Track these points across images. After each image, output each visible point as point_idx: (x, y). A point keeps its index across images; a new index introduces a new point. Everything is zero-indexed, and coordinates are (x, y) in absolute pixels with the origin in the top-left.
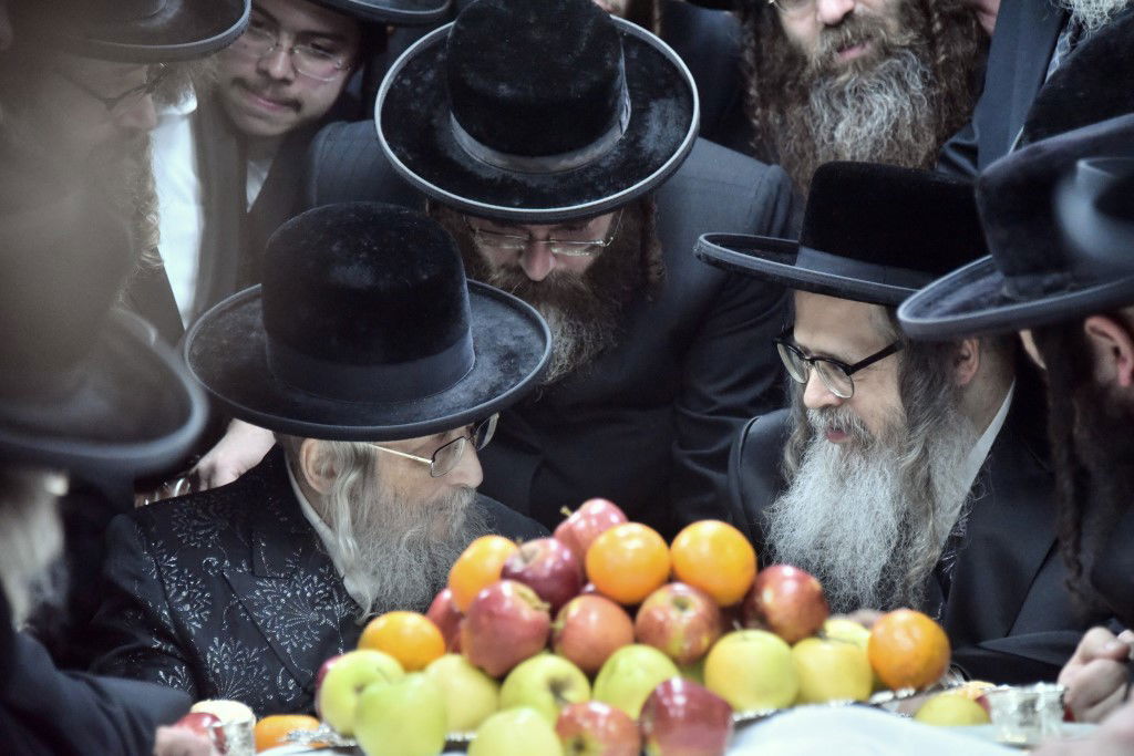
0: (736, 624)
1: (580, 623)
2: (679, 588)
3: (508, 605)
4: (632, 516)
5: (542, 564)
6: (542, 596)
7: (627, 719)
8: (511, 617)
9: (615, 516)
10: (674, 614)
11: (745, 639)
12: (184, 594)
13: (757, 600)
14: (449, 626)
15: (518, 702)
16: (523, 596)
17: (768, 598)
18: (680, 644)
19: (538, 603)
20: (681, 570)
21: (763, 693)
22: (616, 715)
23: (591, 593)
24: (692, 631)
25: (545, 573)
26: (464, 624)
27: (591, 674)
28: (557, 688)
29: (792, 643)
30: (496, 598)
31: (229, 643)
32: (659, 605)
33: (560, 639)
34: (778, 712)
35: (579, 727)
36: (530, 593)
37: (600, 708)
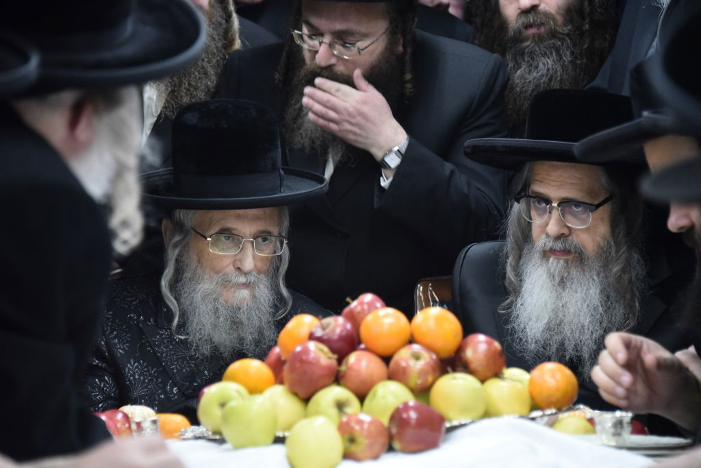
0: (449, 369)
1: (356, 367)
2: (416, 347)
3: (312, 355)
4: (388, 303)
5: (333, 331)
6: (333, 351)
7: (382, 425)
8: (315, 363)
9: (379, 304)
10: (412, 363)
11: (455, 378)
12: (115, 333)
13: (462, 355)
14: (278, 368)
15: (317, 413)
16: (321, 350)
17: (469, 353)
18: (416, 381)
19: (330, 355)
20: (417, 336)
21: (465, 410)
22: (375, 422)
23: (363, 349)
24: (423, 373)
25: (336, 337)
26: (286, 367)
27: (362, 398)
28: (340, 406)
29: (483, 381)
30: (306, 351)
31: (139, 363)
32: (404, 357)
33: (343, 377)
34: (473, 422)
35: (352, 428)
36: (325, 349)
37: (366, 418)
